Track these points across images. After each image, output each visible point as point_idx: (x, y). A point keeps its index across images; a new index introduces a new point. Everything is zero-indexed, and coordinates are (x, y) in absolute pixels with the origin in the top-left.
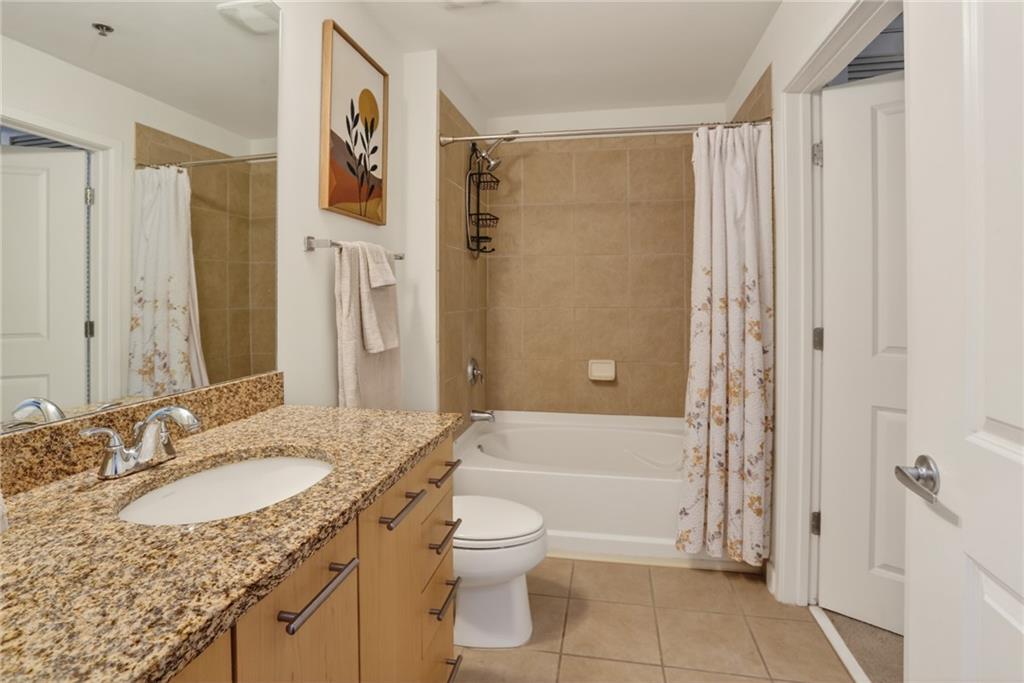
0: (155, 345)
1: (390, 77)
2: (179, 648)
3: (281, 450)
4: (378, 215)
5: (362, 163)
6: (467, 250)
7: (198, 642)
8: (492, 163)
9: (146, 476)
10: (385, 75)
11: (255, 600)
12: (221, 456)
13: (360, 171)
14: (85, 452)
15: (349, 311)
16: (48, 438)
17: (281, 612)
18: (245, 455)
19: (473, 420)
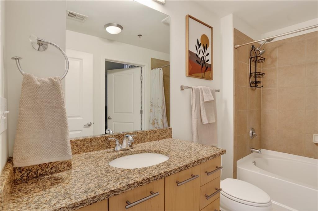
0: (155, 117)
1: (213, 28)
2: (84, 201)
3: (159, 152)
4: (210, 77)
5: (203, 59)
6: (250, 87)
7: (91, 201)
8: (261, 52)
9: (122, 152)
10: (211, 28)
11: (113, 195)
12: (143, 150)
13: (202, 62)
14: (113, 143)
15: (195, 109)
16: (105, 139)
17: (128, 201)
18: (150, 151)
19: (252, 152)
